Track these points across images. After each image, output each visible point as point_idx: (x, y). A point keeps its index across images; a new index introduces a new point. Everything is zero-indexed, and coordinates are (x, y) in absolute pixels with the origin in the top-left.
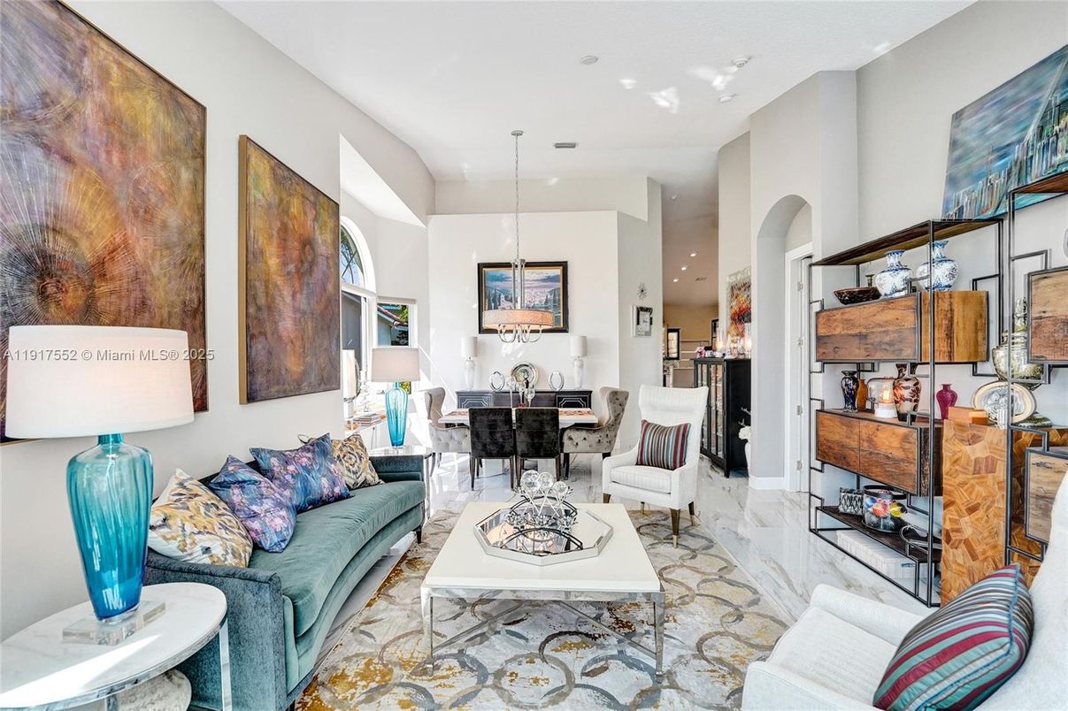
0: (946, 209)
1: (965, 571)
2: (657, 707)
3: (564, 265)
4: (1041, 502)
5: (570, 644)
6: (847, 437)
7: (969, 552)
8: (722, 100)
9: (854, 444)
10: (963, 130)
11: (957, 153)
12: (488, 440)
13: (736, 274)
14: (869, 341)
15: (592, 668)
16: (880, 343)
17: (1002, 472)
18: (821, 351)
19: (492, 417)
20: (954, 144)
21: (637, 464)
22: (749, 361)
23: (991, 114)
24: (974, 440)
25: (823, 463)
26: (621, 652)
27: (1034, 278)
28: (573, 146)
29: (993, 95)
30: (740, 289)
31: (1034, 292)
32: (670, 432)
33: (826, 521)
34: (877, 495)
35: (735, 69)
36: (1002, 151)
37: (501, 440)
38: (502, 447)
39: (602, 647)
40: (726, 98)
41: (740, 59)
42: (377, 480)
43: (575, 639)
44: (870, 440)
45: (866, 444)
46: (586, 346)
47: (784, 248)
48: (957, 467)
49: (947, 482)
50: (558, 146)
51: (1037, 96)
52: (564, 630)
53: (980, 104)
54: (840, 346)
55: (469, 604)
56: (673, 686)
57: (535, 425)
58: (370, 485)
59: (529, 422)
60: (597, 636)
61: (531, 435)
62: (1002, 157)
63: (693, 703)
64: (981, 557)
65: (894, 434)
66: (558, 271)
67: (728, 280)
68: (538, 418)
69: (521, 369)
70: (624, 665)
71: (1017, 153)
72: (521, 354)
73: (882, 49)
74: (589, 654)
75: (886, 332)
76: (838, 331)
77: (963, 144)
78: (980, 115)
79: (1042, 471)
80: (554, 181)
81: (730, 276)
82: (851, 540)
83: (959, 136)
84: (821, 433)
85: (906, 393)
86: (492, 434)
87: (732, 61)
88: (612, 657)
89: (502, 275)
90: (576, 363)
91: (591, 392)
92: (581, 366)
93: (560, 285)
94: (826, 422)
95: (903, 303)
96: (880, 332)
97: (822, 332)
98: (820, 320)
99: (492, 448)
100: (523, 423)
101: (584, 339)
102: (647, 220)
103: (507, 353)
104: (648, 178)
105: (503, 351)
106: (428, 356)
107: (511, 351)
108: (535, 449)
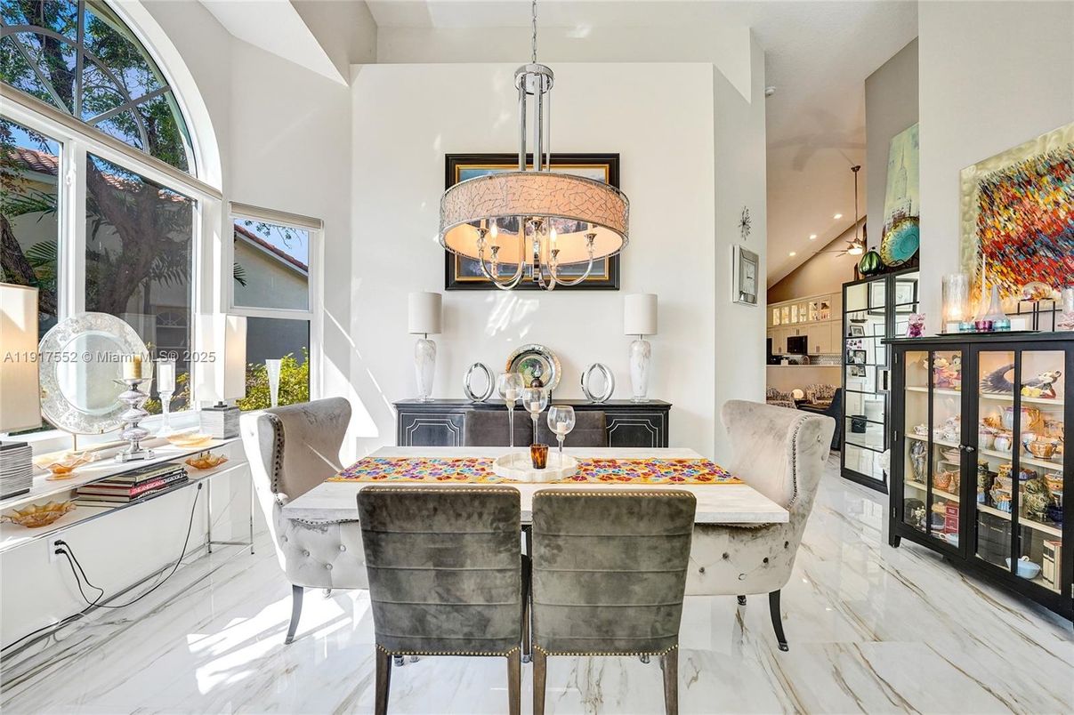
3: (613, 162)
12: (433, 600)
19: (445, 527)
38: (483, 619)
46: (658, 317)
57: (606, 551)
59: (583, 542)
61: (587, 585)
66: (601, 173)
68: (618, 531)
69: (527, 360)
72: (526, 331)
86: (445, 582)
90: (638, 348)
91: (668, 407)
92: (647, 355)
99: (446, 626)
100: (559, 548)
101: (654, 298)
102: (750, 101)
103: (500, 328)
104: (752, 31)
105: (490, 325)
106: (345, 334)
107: (506, 324)
108: (599, 628)
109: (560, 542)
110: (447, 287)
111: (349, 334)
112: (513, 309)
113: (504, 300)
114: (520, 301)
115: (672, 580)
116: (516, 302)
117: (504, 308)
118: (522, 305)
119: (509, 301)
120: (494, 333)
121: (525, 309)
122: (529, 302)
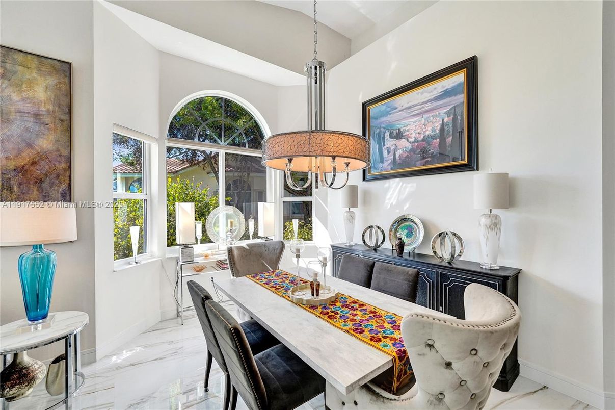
3: (469, 66)
66: (459, 78)
69: (404, 225)
93: (462, 97)
103: (392, 203)
105: (387, 202)
106: (325, 207)
107: (395, 201)
110: (364, 179)
111: (327, 206)
112: (400, 190)
113: (395, 185)
114: (404, 185)
116: (402, 185)
117: (394, 191)
118: (406, 187)
119: (397, 186)
121: (407, 189)
122: (409, 185)
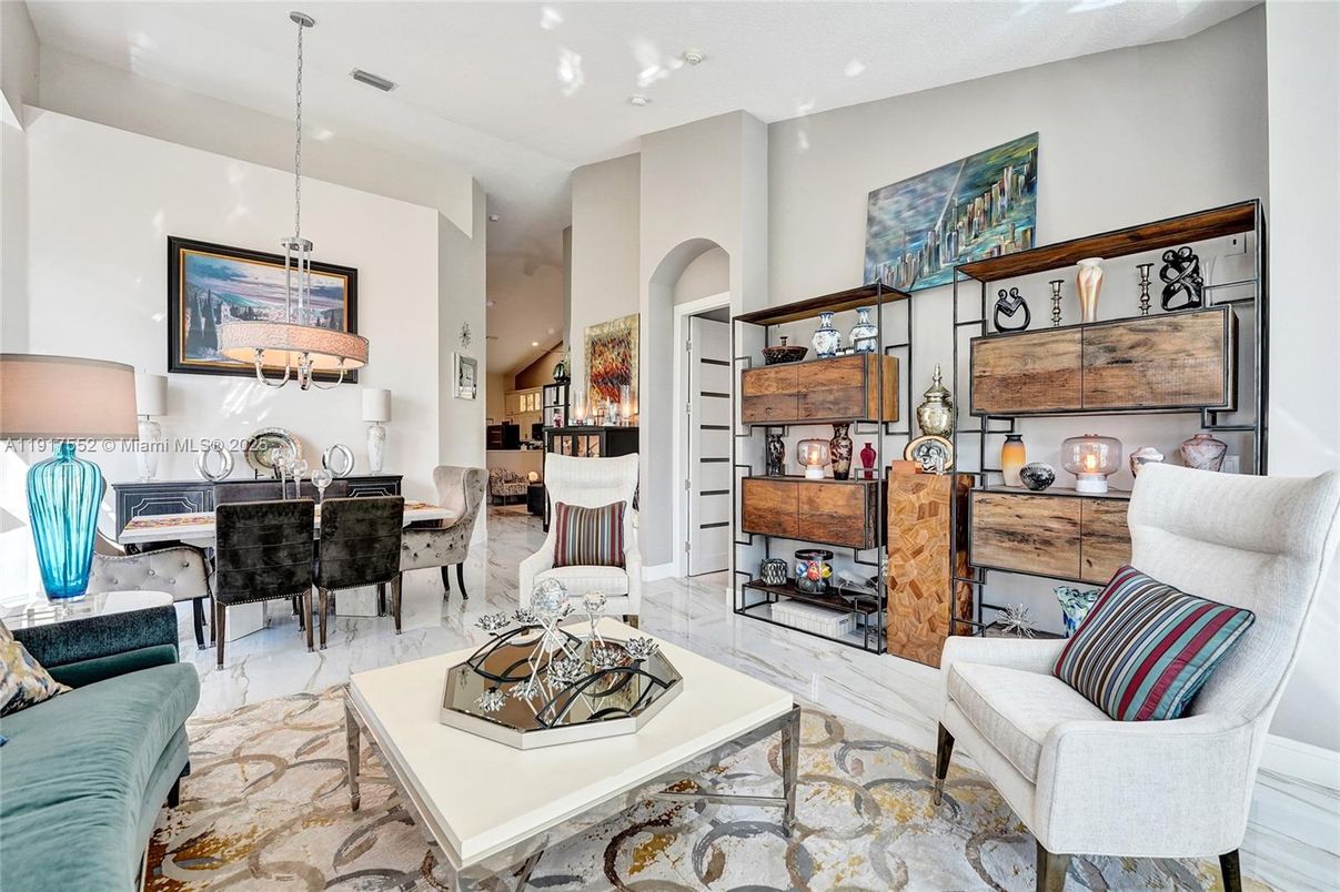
0: (866, 280)
1: (911, 610)
2: (819, 868)
3: (351, 275)
4: (983, 533)
5: (645, 848)
6: (783, 502)
7: (914, 592)
8: (635, 100)
9: (793, 509)
10: (880, 209)
11: (875, 229)
12: (260, 566)
13: (601, 326)
14: (809, 400)
15: (705, 865)
16: (823, 402)
17: (945, 513)
18: (749, 412)
19: (271, 520)
20: (871, 220)
21: (556, 565)
22: (636, 430)
23: (905, 201)
24: (918, 488)
25: (751, 534)
26: (714, 823)
27: (975, 343)
28: (385, 86)
29: (905, 184)
30: (604, 345)
31: (975, 354)
32: (603, 513)
33: (754, 596)
34: (810, 558)
35: (678, 64)
36: (915, 235)
37: (288, 563)
38: (290, 574)
39: (687, 829)
40: (640, 101)
41: (695, 54)
42: (53, 685)
43: (644, 838)
44: (811, 501)
45: (806, 507)
46: (391, 407)
47: (673, 300)
48: (902, 516)
49: (893, 532)
50: (360, 76)
51: (943, 194)
52: (617, 832)
53: (895, 188)
54: (773, 406)
55: (415, 875)
56: (807, 833)
57: (361, 529)
58: (31, 703)
59: (349, 524)
60: (665, 818)
61: (351, 547)
62: (913, 241)
63: (842, 839)
64: (925, 595)
65: (839, 492)
66: (340, 282)
67: (588, 331)
68: (367, 516)
70: (734, 838)
71: (929, 239)
72: (264, 415)
73: (803, 110)
74: (683, 847)
75: (830, 391)
76: (772, 390)
77: (880, 222)
78: (896, 199)
79: (984, 508)
80: (325, 135)
81: (591, 327)
82: (784, 610)
83: (876, 213)
84: (747, 502)
85: (844, 451)
86: (269, 554)
87: (684, 54)
88: (711, 837)
89: (225, 268)
90: (374, 432)
91: (401, 477)
92: (383, 437)
93: (342, 304)
94: (754, 490)
95: (849, 362)
96: (823, 391)
97: (751, 391)
98: (748, 379)
99: (267, 580)
100: (336, 528)
101: (388, 394)
102: (471, 237)
103: (234, 412)
104: (473, 179)
105: (225, 407)
107: (242, 407)
108: (357, 570)
109: (337, 525)
110: (171, 368)
112: (251, 392)
113: (241, 383)
114: (259, 385)
115: (394, 540)
116: (255, 387)
118: (261, 389)
119: (240, 392)
120: (228, 415)
121: (265, 392)
